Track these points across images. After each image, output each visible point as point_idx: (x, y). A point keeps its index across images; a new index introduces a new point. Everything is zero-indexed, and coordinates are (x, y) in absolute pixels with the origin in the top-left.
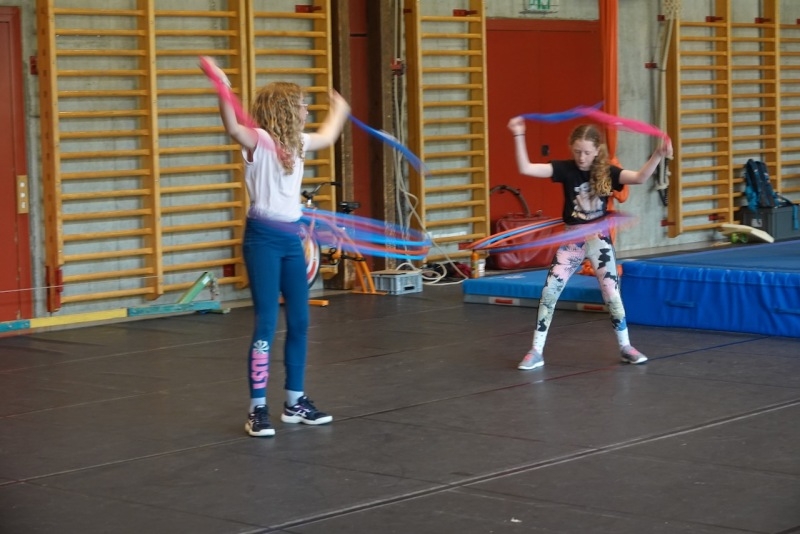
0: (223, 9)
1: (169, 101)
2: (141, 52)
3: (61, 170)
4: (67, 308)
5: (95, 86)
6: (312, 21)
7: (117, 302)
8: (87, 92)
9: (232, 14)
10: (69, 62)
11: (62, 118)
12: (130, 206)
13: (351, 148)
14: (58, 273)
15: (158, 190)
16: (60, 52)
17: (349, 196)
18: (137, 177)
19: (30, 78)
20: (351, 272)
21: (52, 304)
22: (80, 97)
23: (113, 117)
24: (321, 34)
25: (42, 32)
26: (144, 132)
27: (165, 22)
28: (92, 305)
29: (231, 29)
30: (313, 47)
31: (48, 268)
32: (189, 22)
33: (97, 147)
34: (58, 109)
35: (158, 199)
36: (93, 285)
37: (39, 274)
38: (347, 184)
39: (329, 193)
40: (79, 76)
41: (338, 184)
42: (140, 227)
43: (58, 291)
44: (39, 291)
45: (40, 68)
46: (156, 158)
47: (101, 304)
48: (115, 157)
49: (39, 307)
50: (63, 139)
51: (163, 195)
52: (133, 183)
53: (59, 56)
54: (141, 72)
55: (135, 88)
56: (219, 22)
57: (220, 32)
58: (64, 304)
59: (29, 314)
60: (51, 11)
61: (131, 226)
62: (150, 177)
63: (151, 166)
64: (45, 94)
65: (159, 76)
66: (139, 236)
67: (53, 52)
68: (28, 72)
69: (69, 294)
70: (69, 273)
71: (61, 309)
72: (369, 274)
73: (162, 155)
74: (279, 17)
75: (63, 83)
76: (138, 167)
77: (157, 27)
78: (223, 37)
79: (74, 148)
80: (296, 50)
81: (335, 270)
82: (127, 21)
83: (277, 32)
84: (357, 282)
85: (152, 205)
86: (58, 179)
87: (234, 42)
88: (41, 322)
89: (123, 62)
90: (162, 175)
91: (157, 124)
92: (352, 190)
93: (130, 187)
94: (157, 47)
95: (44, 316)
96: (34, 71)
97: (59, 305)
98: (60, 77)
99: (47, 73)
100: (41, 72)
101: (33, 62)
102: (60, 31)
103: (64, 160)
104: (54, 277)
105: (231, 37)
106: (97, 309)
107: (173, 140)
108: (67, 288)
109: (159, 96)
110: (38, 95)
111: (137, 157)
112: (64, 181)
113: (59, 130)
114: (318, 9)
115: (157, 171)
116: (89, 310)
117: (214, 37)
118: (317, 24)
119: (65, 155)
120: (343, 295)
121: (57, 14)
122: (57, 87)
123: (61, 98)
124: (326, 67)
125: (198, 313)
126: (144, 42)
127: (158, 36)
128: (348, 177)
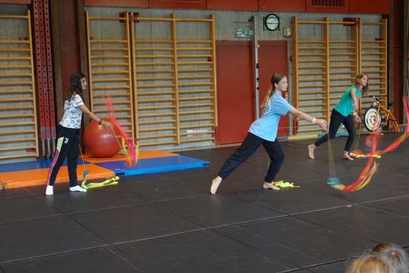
0: (351, 40)
1: (333, 70)
2: (324, 54)
3: (298, 91)
4: (299, 134)
5: (310, 65)
6: (381, 43)
7: (315, 132)
8: (307, 67)
9: (354, 41)
10: (302, 58)
11: (299, 75)
12: (320, 102)
13: (393, 85)
14: (297, 123)
15: (329, 98)
16: (299, 54)
17: (392, 100)
18: (322, 93)
19: (290, 62)
20: (391, 125)
21: (295, 132)
22: (305, 69)
23: (315, 75)
24: (383, 47)
25: (294, 48)
26: (325, 79)
27: (332, 45)
28: (307, 133)
29: (353, 46)
30: (381, 52)
31: (294, 121)
32: (340, 44)
33: (310, 84)
34: (298, 72)
35: (329, 101)
36: (308, 127)
37: (291, 123)
38: (391, 96)
39: (385, 99)
40: (305, 62)
41: (388, 96)
42: (323, 109)
43: (297, 128)
44: (291, 128)
45: (293, 59)
46: (328, 87)
47: (310, 133)
48: (315, 87)
49: (291, 133)
50: (299, 82)
51: (330, 99)
52: (321, 95)
53: (299, 56)
54: (324, 60)
55: (322, 65)
56: (350, 44)
57: (350, 47)
58: (299, 132)
59: (288, 135)
60: (297, 41)
61: (320, 109)
62: (327, 93)
63: (327, 90)
64: (294, 68)
65: (330, 62)
66: (323, 112)
67: (297, 54)
68: (289, 60)
69: (300, 129)
70: (300, 123)
71: (298, 134)
72: (397, 125)
73: (330, 87)
74: (370, 42)
75: (300, 64)
76: (323, 90)
77: (330, 46)
78: (351, 49)
79: (303, 84)
80: (375, 53)
81: (386, 124)
82: (320, 45)
83: (369, 47)
84: (394, 128)
85: (327, 102)
86: (297, 94)
87: (354, 50)
88: (292, 138)
89: (319, 57)
90: (330, 93)
91: (329, 77)
92: (393, 98)
93: (320, 96)
94: (330, 53)
95: (292, 136)
96: (291, 60)
97: (297, 132)
98: (299, 62)
99: (295, 61)
100: (293, 61)
101: (291, 57)
102: (299, 48)
103: (300, 88)
104: (296, 124)
105: (354, 49)
106: (309, 134)
107: (334, 82)
108: (300, 128)
109: (330, 68)
110: (292, 68)
111: (322, 87)
112: (299, 94)
113: (298, 79)
114: (383, 39)
115: (329, 91)
116: (306, 134)
117: (348, 49)
118: (382, 44)
119: (300, 86)
120: (389, 132)
121: (298, 43)
122: (298, 65)
123: (299, 69)
124: (385, 58)
125: (341, 136)
126: (325, 51)
127: (330, 49)
128: (391, 94)
